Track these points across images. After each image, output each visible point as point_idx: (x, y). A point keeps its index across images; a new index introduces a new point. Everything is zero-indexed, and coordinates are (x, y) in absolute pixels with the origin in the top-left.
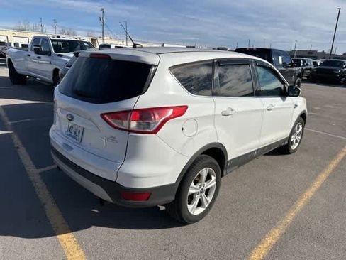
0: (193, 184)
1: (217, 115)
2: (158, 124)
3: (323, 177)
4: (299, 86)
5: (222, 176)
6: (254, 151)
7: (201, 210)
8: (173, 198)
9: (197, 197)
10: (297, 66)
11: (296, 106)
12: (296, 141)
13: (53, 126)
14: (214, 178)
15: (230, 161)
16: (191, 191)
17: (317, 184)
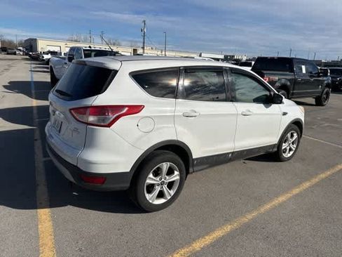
0: (151, 176)
1: (178, 116)
2: (112, 119)
3: (307, 185)
4: (328, 97)
5: (188, 173)
6: (228, 153)
7: (162, 201)
8: (128, 185)
9: (158, 189)
10: (323, 76)
11: (285, 114)
12: (290, 150)
13: (49, 123)
14: (176, 173)
15: (197, 159)
16: (149, 181)
17: (296, 191)
